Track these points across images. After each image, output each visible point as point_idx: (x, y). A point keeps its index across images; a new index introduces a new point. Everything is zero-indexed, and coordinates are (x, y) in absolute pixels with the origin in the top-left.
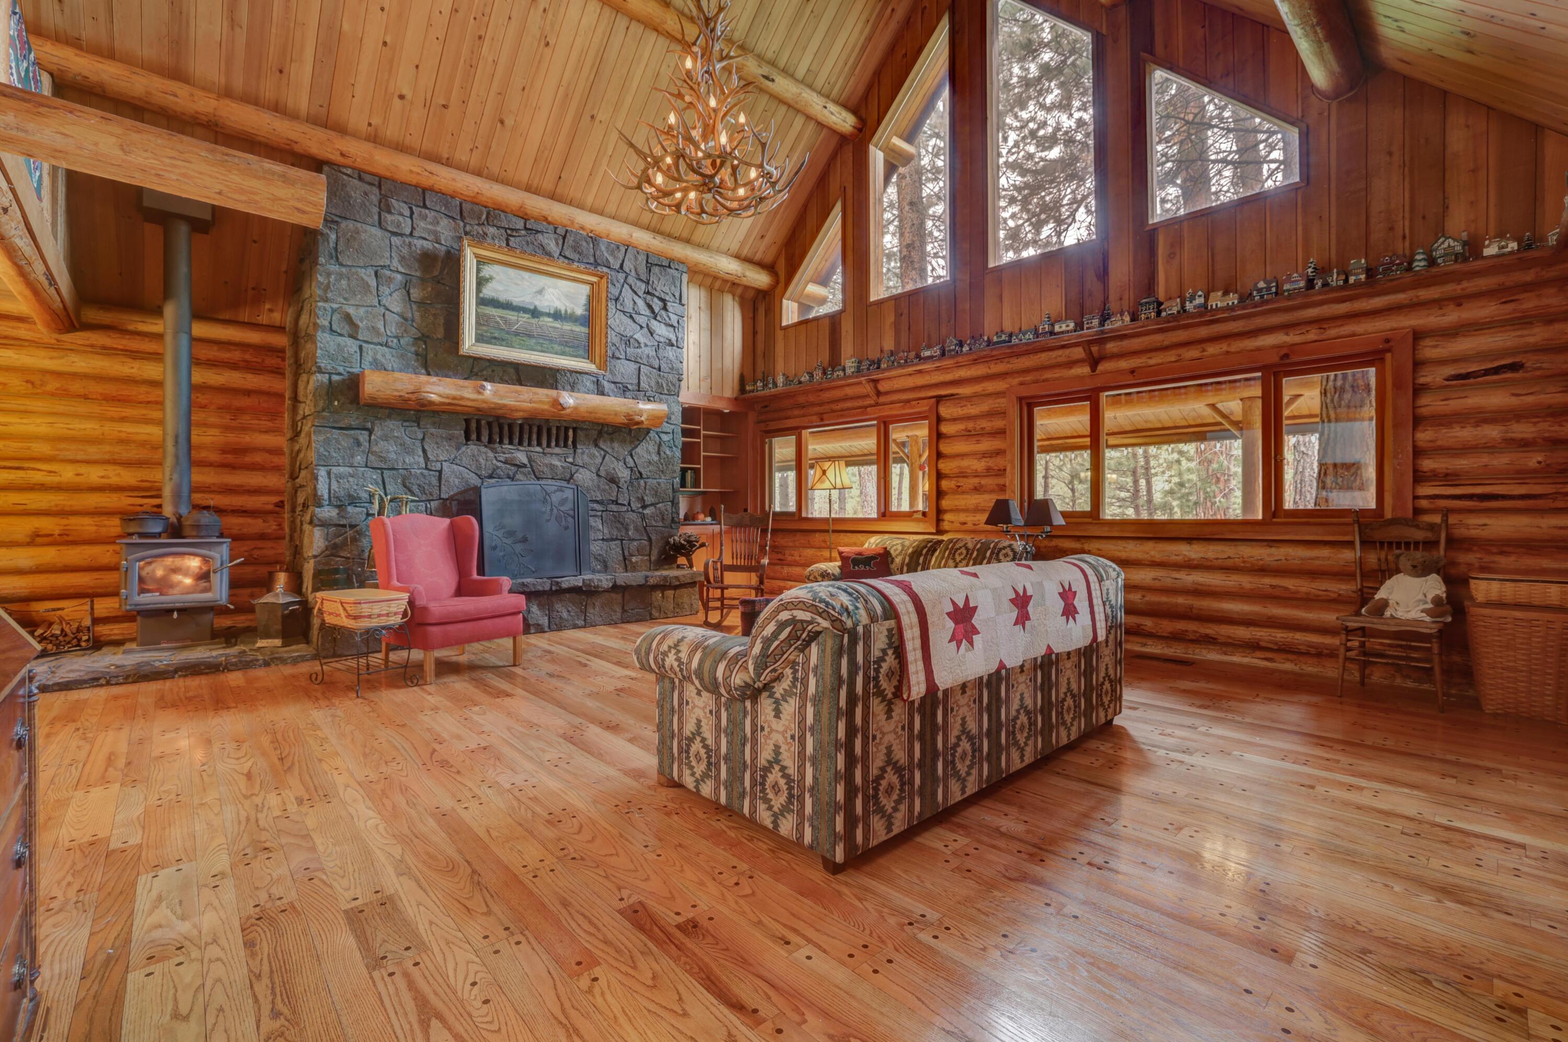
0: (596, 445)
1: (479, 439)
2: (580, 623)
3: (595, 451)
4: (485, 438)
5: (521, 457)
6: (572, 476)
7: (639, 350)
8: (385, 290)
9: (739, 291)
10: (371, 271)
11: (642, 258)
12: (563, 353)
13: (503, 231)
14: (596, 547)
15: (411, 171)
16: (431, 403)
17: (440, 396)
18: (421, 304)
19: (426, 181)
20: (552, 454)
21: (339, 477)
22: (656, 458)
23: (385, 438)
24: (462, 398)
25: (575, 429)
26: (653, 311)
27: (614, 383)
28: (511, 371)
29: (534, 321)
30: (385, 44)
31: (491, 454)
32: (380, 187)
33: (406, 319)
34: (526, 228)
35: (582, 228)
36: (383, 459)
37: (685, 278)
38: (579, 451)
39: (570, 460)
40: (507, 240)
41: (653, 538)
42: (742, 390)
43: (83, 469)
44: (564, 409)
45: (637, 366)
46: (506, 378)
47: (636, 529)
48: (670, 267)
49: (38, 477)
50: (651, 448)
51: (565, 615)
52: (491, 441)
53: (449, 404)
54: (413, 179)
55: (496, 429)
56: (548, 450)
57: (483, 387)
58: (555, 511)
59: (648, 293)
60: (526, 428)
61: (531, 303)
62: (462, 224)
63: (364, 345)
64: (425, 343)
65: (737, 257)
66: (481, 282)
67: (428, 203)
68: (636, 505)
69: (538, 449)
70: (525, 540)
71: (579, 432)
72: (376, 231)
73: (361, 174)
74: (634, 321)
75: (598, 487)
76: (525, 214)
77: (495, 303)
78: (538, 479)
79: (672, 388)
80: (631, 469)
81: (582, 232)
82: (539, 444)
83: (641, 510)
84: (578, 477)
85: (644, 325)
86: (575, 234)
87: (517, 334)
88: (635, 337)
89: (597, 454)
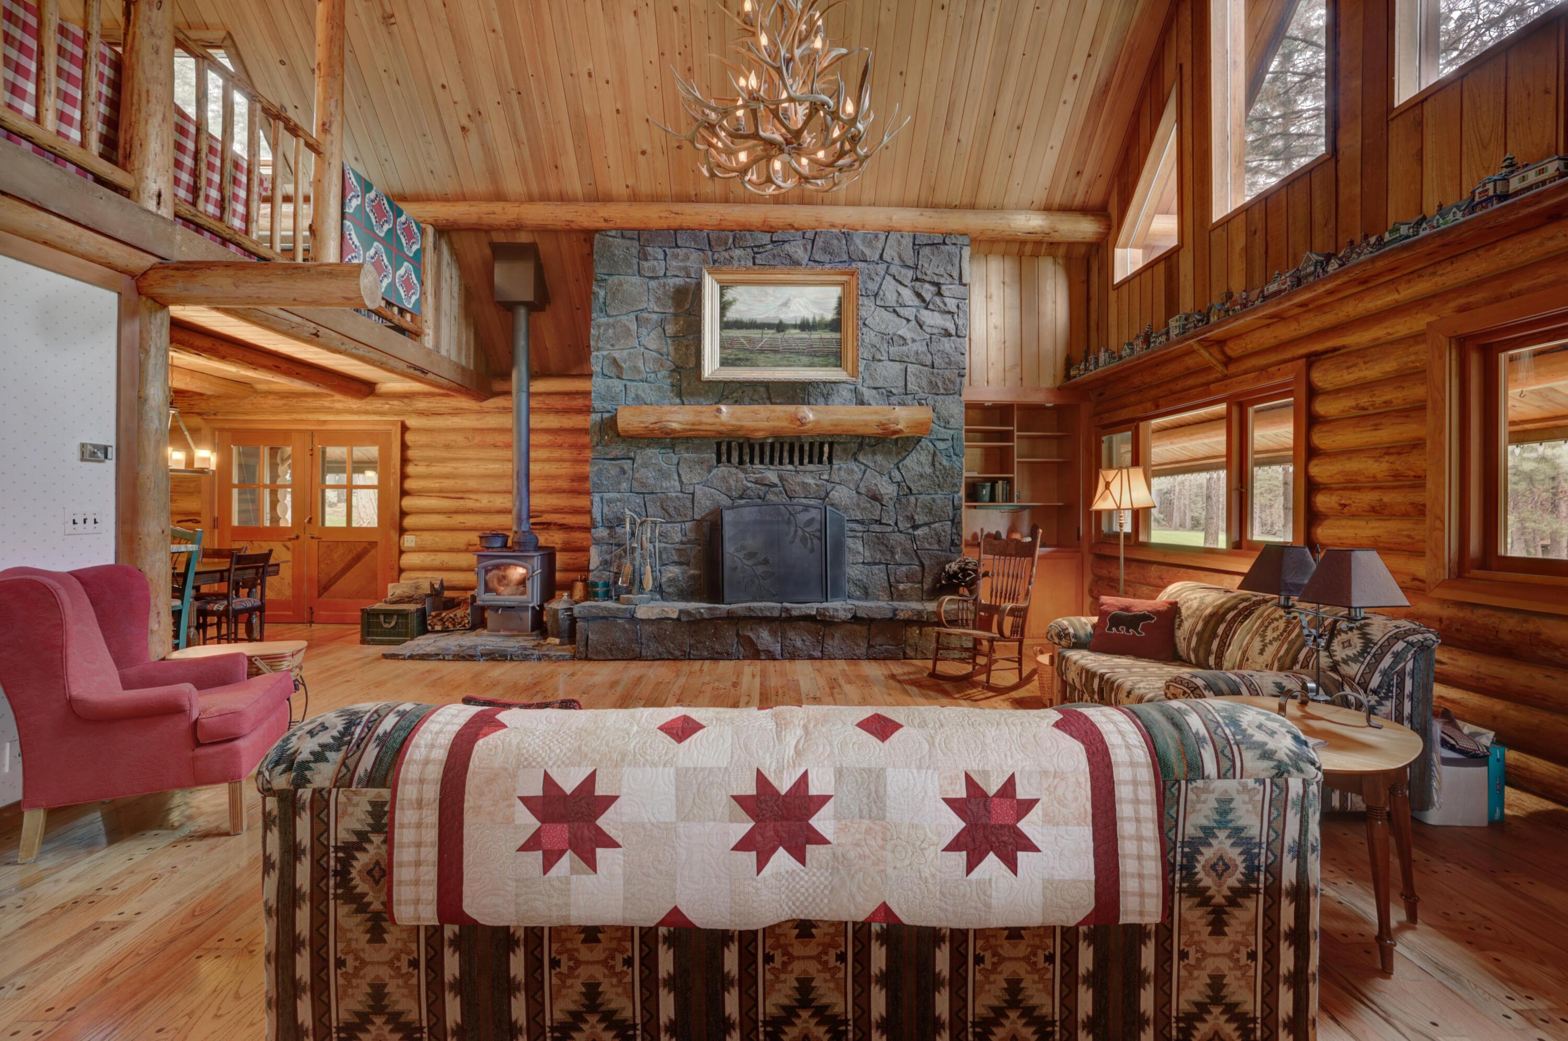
0: (856, 460)
1: (729, 461)
2: (817, 654)
3: (853, 466)
4: (735, 458)
5: (772, 476)
6: (828, 494)
7: (905, 348)
8: (644, 331)
9: (1062, 251)
10: (632, 316)
11: (907, 242)
12: (812, 365)
13: (749, 250)
14: (854, 571)
15: (660, 217)
16: (674, 431)
17: (680, 423)
18: (675, 337)
19: (676, 222)
20: (805, 472)
21: (610, 501)
22: (929, 470)
23: (645, 465)
24: (700, 423)
25: (831, 445)
26: (923, 300)
27: (875, 388)
28: (762, 389)
29: (779, 336)
30: (618, 111)
31: (741, 475)
32: (639, 240)
33: (662, 355)
34: (772, 242)
35: (833, 226)
36: (643, 485)
37: (966, 252)
38: (835, 467)
39: (826, 477)
40: (754, 258)
41: (927, 563)
42: (1067, 376)
43: (493, 497)
44: (803, 424)
45: (903, 366)
46: (756, 397)
47: (905, 552)
48: (944, 243)
49: (469, 504)
50: (923, 459)
51: (799, 644)
52: (741, 462)
53: (691, 430)
54: (664, 224)
55: (746, 450)
56: (801, 468)
57: (719, 411)
58: (800, 532)
59: (917, 279)
60: (777, 446)
61: (775, 318)
62: (710, 253)
63: (628, 383)
64: (680, 373)
65: (1048, 209)
66: (724, 307)
67: (679, 243)
68: (904, 525)
69: (790, 467)
70: (766, 562)
71: (836, 446)
72: (636, 279)
73: (623, 232)
74: (899, 315)
75: (858, 505)
76: (771, 227)
77: (739, 325)
78: (790, 498)
79: (950, 386)
80: (899, 484)
81: (833, 230)
82: (791, 462)
83: (910, 531)
84: (834, 495)
85: (912, 318)
86: (826, 234)
87: (762, 351)
88: (899, 333)
89: (856, 469)
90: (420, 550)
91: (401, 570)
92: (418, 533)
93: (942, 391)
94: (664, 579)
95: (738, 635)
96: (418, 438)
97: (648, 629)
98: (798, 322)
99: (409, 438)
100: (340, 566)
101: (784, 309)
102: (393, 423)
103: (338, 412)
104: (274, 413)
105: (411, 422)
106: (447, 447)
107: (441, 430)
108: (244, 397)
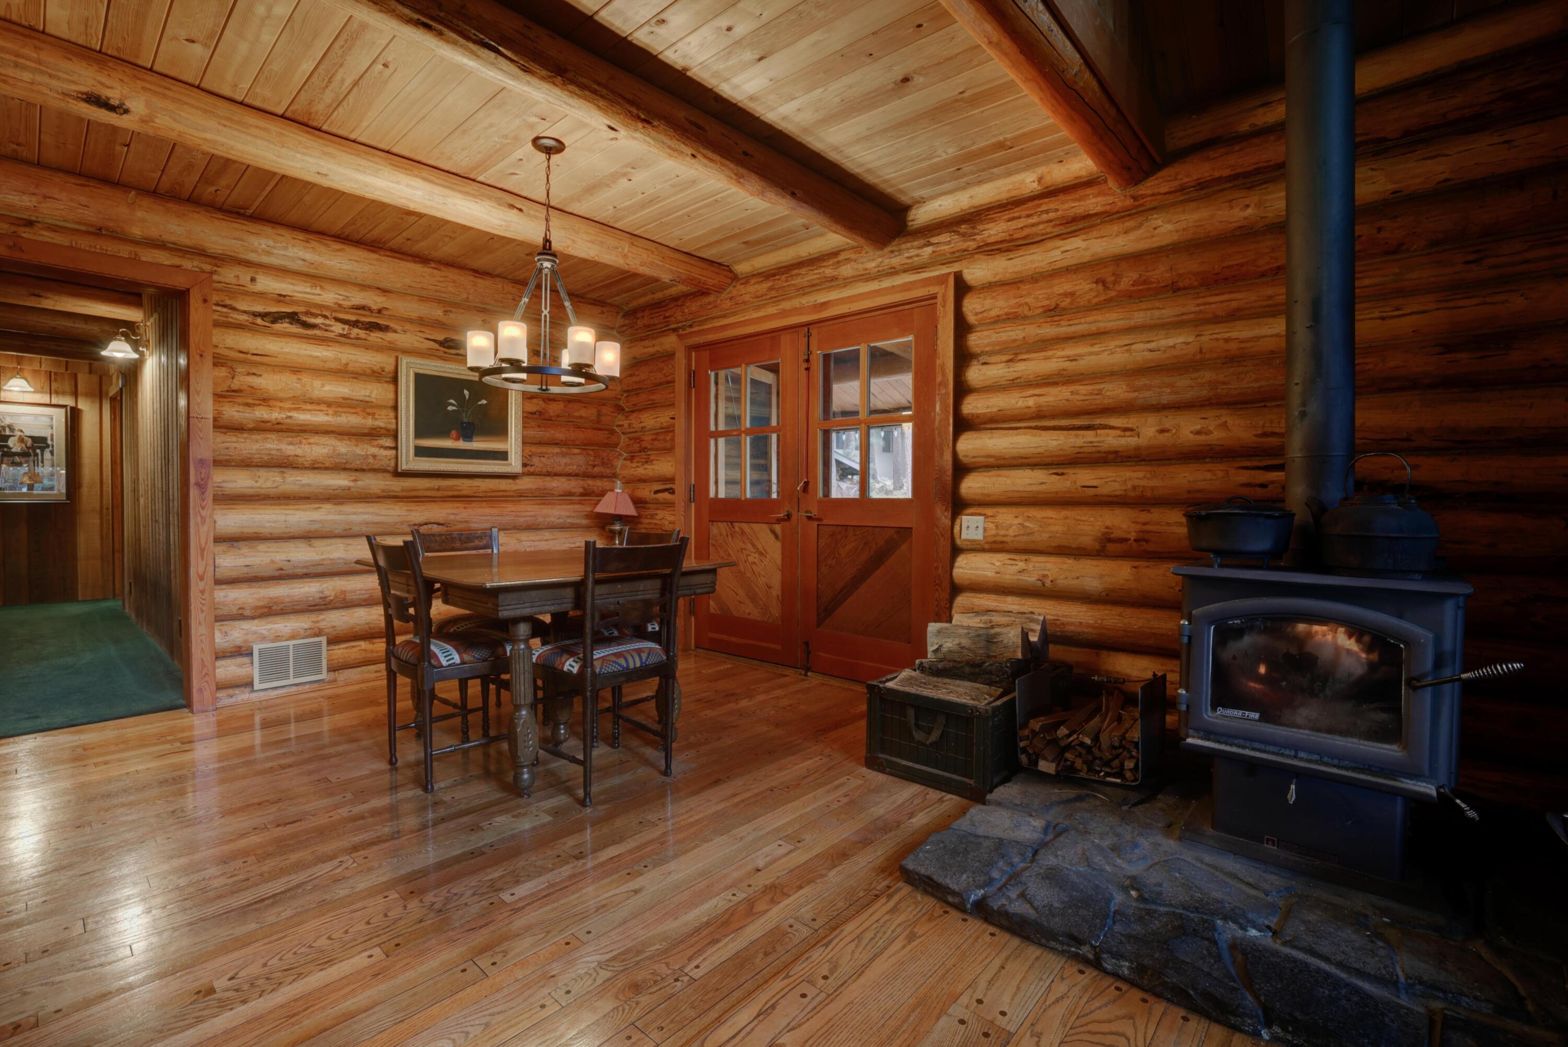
43: (1170, 420)
49: (1109, 440)
90: (994, 546)
91: (956, 589)
92: (989, 511)
96: (988, 303)
99: (971, 306)
100: (851, 572)
102: (940, 282)
103: (848, 282)
104: (758, 308)
105: (974, 272)
106: (1053, 312)
107: (1036, 278)
108: (720, 289)
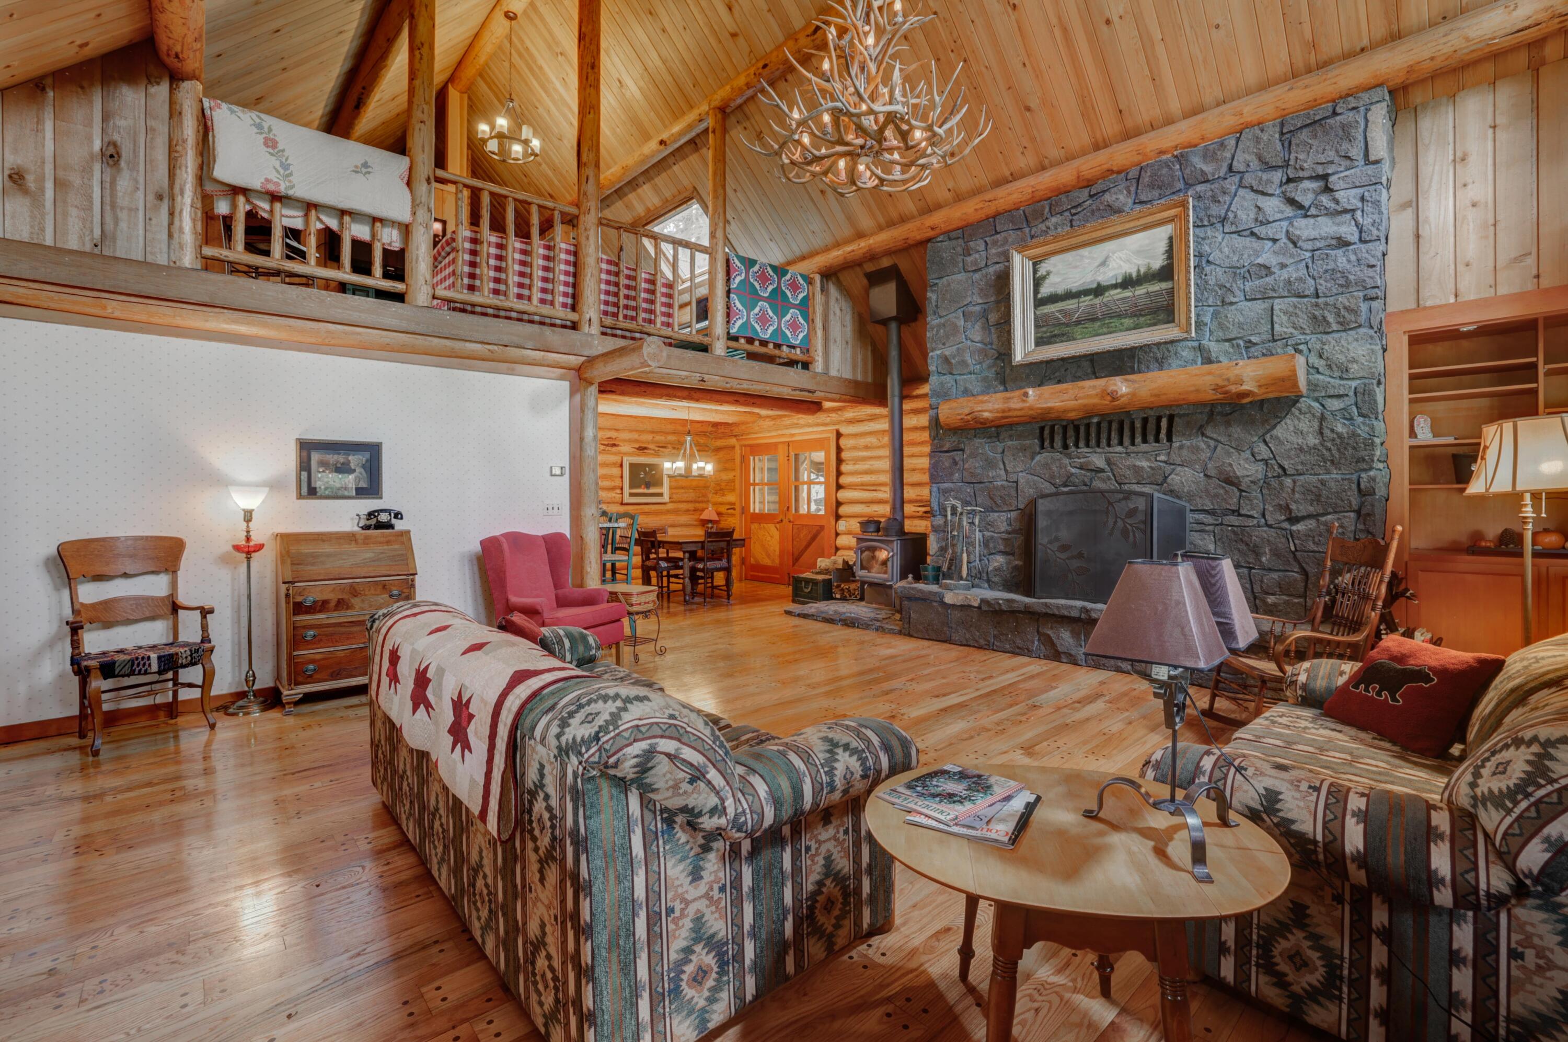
0: (1203, 435)
1: (1052, 446)
3: (1200, 442)
4: (1058, 443)
5: (1098, 460)
6: (1166, 478)
7: (1269, 280)
8: (970, 325)
10: (960, 312)
11: (1272, 134)
12: (1137, 327)
13: (1066, 214)
15: (977, 210)
16: (987, 419)
17: (990, 411)
18: (994, 326)
19: (991, 209)
20: (1137, 453)
21: (945, 492)
22: (1313, 440)
23: (974, 455)
24: (1010, 410)
25: (1171, 419)
26: (1300, 206)
27: (1228, 341)
28: (1086, 364)
29: (1097, 301)
31: (1066, 461)
32: (963, 237)
33: (985, 345)
34: (1091, 196)
35: (1162, 152)
36: (973, 475)
38: (1176, 445)
39: (1163, 458)
40: (1071, 221)
44: (1114, 399)
45: (1266, 305)
46: (1079, 374)
47: (1276, 553)
48: (1335, 114)
50: (1304, 425)
52: (1066, 447)
53: (1003, 418)
54: (981, 215)
55: (1071, 432)
56: (1132, 448)
57: (1026, 395)
58: (1120, 523)
59: (1289, 180)
60: (1104, 425)
61: (1092, 282)
62: (1027, 230)
63: (958, 377)
64: (1003, 361)
66: (1037, 284)
67: (998, 228)
68: (1275, 517)
69: (1119, 449)
71: (1176, 419)
72: (962, 276)
73: (948, 234)
74: (1259, 238)
75: (1207, 491)
76: (1088, 180)
77: (1054, 299)
78: (1120, 484)
79: (1349, 317)
80: (1266, 462)
81: (1164, 157)
82: (1121, 443)
83: (1286, 525)
84: (1174, 479)
85: (1282, 236)
86: (1152, 165)
87: (1078, 323)
88: (1260, 261)
89: (1203, 446)
90: (846, 533)
91: (837, 549)
92: (847, 520)
93: (1335, 327)
94: (991, 568)
95: (1038, 632)
96: (847, 442)
97: (957, 614)
98: (1119, 281)
99: (843, 442)
100: (804, 543)
101: (1102, 269)
102: (830, 431)
103: (802, 426)
104: (769, 431)
105: (844, 430)
106: (867, 448)
107: (862, 435)
108: (754, 422)
